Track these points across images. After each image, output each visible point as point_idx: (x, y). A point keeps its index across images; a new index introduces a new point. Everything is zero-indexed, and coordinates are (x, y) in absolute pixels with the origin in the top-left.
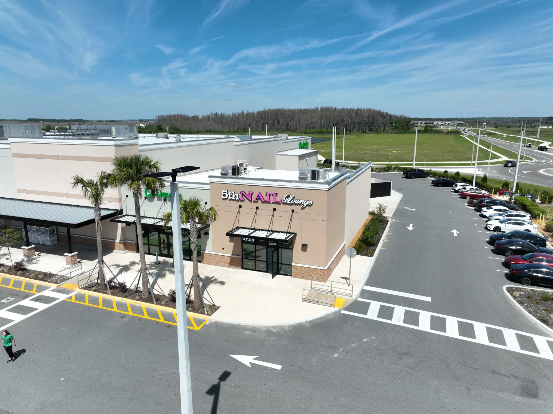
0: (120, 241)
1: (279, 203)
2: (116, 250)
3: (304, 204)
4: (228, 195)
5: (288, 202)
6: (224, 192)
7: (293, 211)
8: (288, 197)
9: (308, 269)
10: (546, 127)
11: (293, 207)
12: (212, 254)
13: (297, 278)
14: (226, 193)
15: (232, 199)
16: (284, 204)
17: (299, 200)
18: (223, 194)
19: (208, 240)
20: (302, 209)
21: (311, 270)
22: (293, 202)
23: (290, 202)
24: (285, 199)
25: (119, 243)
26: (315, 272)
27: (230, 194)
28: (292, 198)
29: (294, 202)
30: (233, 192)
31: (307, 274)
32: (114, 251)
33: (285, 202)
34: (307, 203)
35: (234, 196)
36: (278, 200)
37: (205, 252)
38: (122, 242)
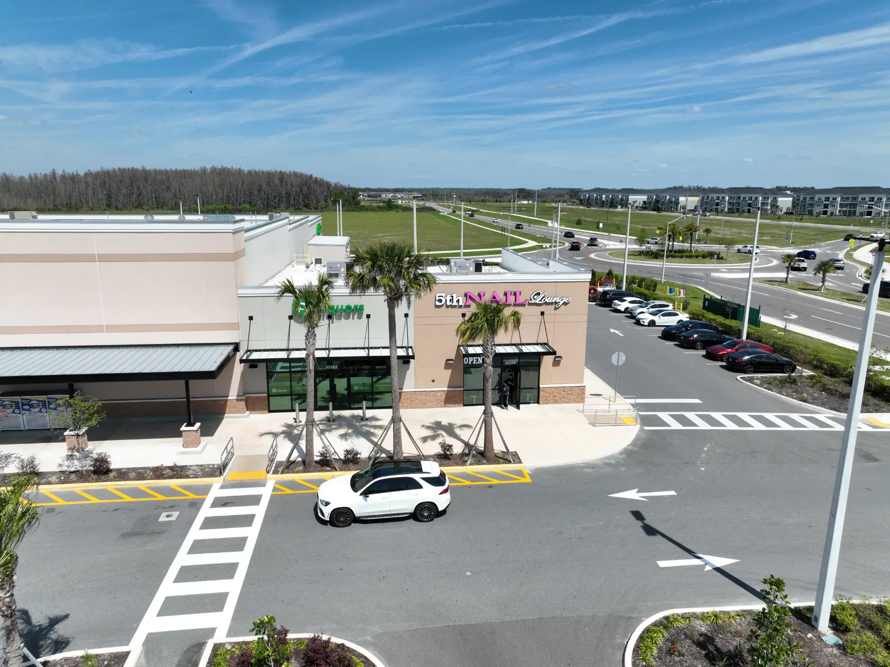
0: (238, 396)
1: (523, 305)
2: (228, 413)
3: (559, 302)
4: (446, 300)
5: (537, 302)
6: (439, 297)
7: (542, 313)
8: (538, 294)
9: (563, 389)
10: (526, 202)
11: (544, 308)
12: (414, 392)
13: (547, 403)
14: (442, 296)
15: (453, 304)
16: (530, 304)
17: (552, 298)
18: (437, 298)
19: (408, 372)
20: (556, 309)
21: (565, 390)
22: (544, 300)
23: (541, 300)
24: (534, 297)
25: (236, 401)
26: (571, 392)
27: (449, 298)
28: (543, 296)
29: (546, 300)
30: (455, 296)
31: (561, 396)
32: (226, 415)
33: (533, 302)
34: (563, 301)
35: (455, 300)
36: (521, 299)
37: (404, 390)
38: (244, 398)
